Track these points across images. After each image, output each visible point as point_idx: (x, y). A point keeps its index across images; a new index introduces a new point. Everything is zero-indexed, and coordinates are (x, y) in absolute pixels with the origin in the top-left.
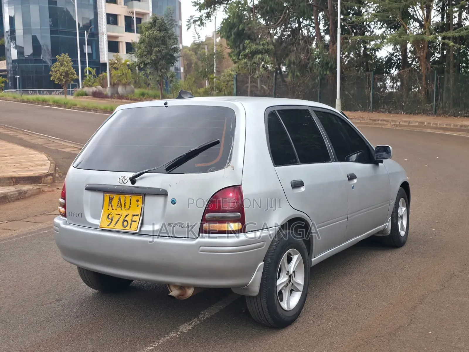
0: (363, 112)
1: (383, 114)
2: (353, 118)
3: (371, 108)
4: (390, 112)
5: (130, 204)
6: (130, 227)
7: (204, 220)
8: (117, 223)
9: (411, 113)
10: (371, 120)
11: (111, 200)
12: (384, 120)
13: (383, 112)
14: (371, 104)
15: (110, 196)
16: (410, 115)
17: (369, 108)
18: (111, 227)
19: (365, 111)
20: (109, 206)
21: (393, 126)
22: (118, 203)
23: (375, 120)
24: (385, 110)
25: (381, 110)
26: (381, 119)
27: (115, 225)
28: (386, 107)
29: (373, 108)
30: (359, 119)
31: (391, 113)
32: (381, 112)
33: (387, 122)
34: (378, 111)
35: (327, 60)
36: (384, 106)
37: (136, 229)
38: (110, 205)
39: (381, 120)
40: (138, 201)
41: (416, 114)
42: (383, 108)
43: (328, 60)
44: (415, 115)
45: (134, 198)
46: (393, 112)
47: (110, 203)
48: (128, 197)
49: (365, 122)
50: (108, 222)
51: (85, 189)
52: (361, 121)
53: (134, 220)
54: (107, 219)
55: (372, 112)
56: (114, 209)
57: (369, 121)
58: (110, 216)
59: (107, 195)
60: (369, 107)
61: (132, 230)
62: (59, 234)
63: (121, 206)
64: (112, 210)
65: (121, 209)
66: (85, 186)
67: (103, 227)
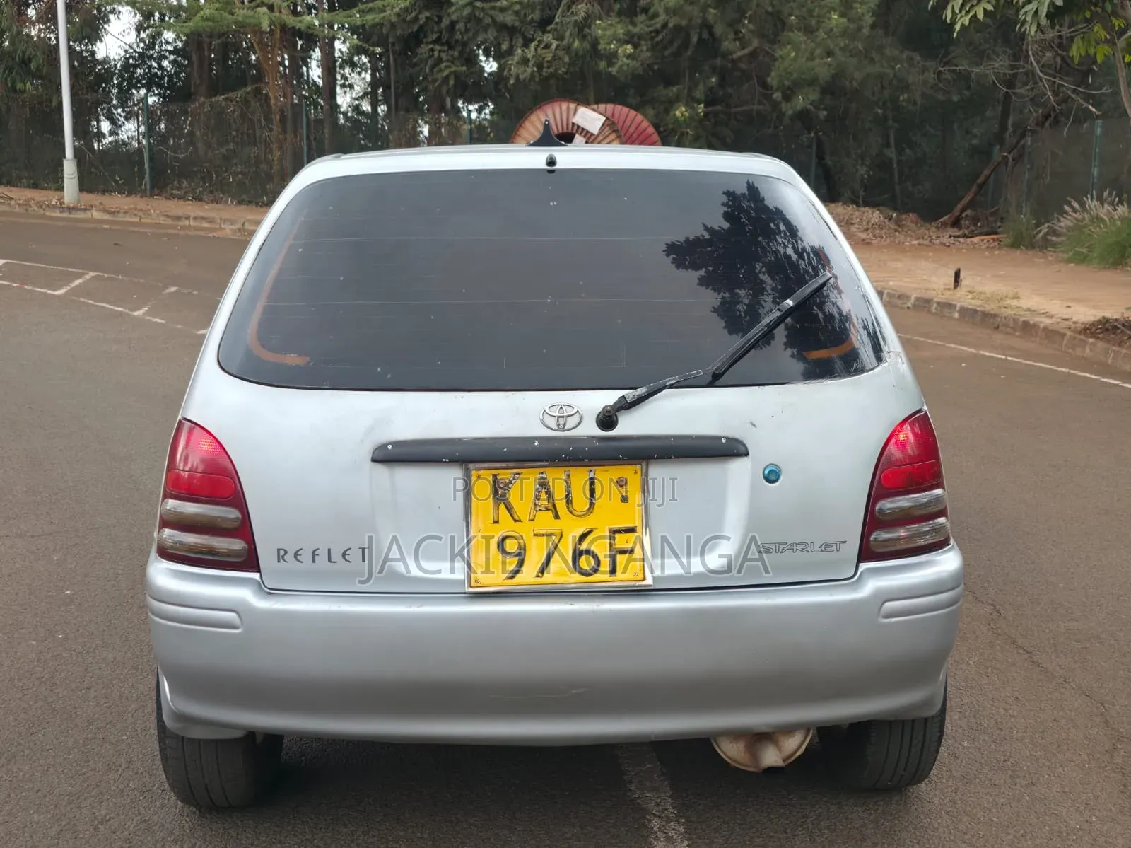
0: (127, 196)
1: (182, 202)
2: (119, 212)
3: (148, 187)
4: (198, 199)
7: (872, 521)
9: (250, 202)
10: (168, 216)
12: (203, 218)
13: (180, 198)
14: (147, 176)
16: (250, 206)
17: (143, 187)
19: (130, 194)
20: (496, 509)
21: (238, 234)
23: (178, 218)
24: (186, 193)
25: (174, 192)
26: (192, 215)
28: (185, 184)
29: (152, 187)
30: (136, 215)
31: (201, 200)
32: (174, 197)
33: (210, 222)
34: (165, 194)
35: (24, 53)
36: (180, 183)
37: (640, 577)
38: (502, 507)
39: (195, 218)
41: (263, 203)
42: (179, 189)
43: (28, 52)
44: (261, 206)
45: (606, 476)
46: (205, 198)
49: (154, 221)
51: (374, 460)
52: (141, 218)
55: (152, 196)
56: (525, 518)
57: (162, 218)
59: (482, 472)
60: (140, 185)
61: (625, 576)
62: (240, 633)
63: (550, 506)
64: (516, 521)
65: (557, 516)
66: (375, 450)
67: (486, 583)
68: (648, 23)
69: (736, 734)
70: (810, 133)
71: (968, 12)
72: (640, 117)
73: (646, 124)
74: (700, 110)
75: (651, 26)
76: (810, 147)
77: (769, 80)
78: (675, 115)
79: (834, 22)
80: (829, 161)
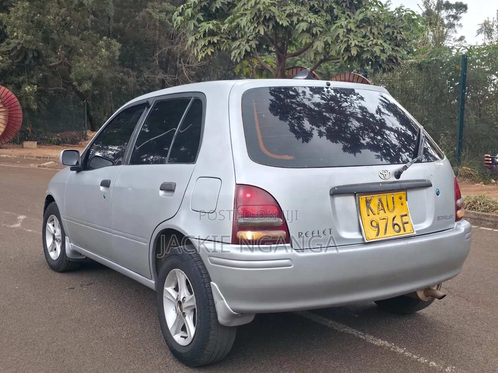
5: (394, 204)
6: (405, 231)
8: (386, 229)
11: (368, 202)
15: (366, 198)
18: (382, 236)
20: (368, 211)
22: (379, 205)
27: (385, 232)
37: (412, 231)
38: (369, 209)
40: (400, 198)
45: (396, 196)
47: (368, 207)
48: (390, 196)
50: (375, 230)
51: (330, 195)
53: (404, 221)
54: (371, 228)
56: (376, 213)
58: (372, 223)
59: (362, 197)
61: (408, 232)
62: (292, 268)
63: (383, 208)
64: (374, 214)
65: (385, 212)
66: (331, 190)
67: (371, 238)
68: (7, 46)
69: (421, 289)
70: (83, 101)
71: (204, 52)
72: (7, 90)
73: (10, 93)
74: (35, 88)
75: (7, 48)
76: (84, 106)
77: (71, 76)
78: (25, 90)
79: (104, 52)
80: (92, 113)
